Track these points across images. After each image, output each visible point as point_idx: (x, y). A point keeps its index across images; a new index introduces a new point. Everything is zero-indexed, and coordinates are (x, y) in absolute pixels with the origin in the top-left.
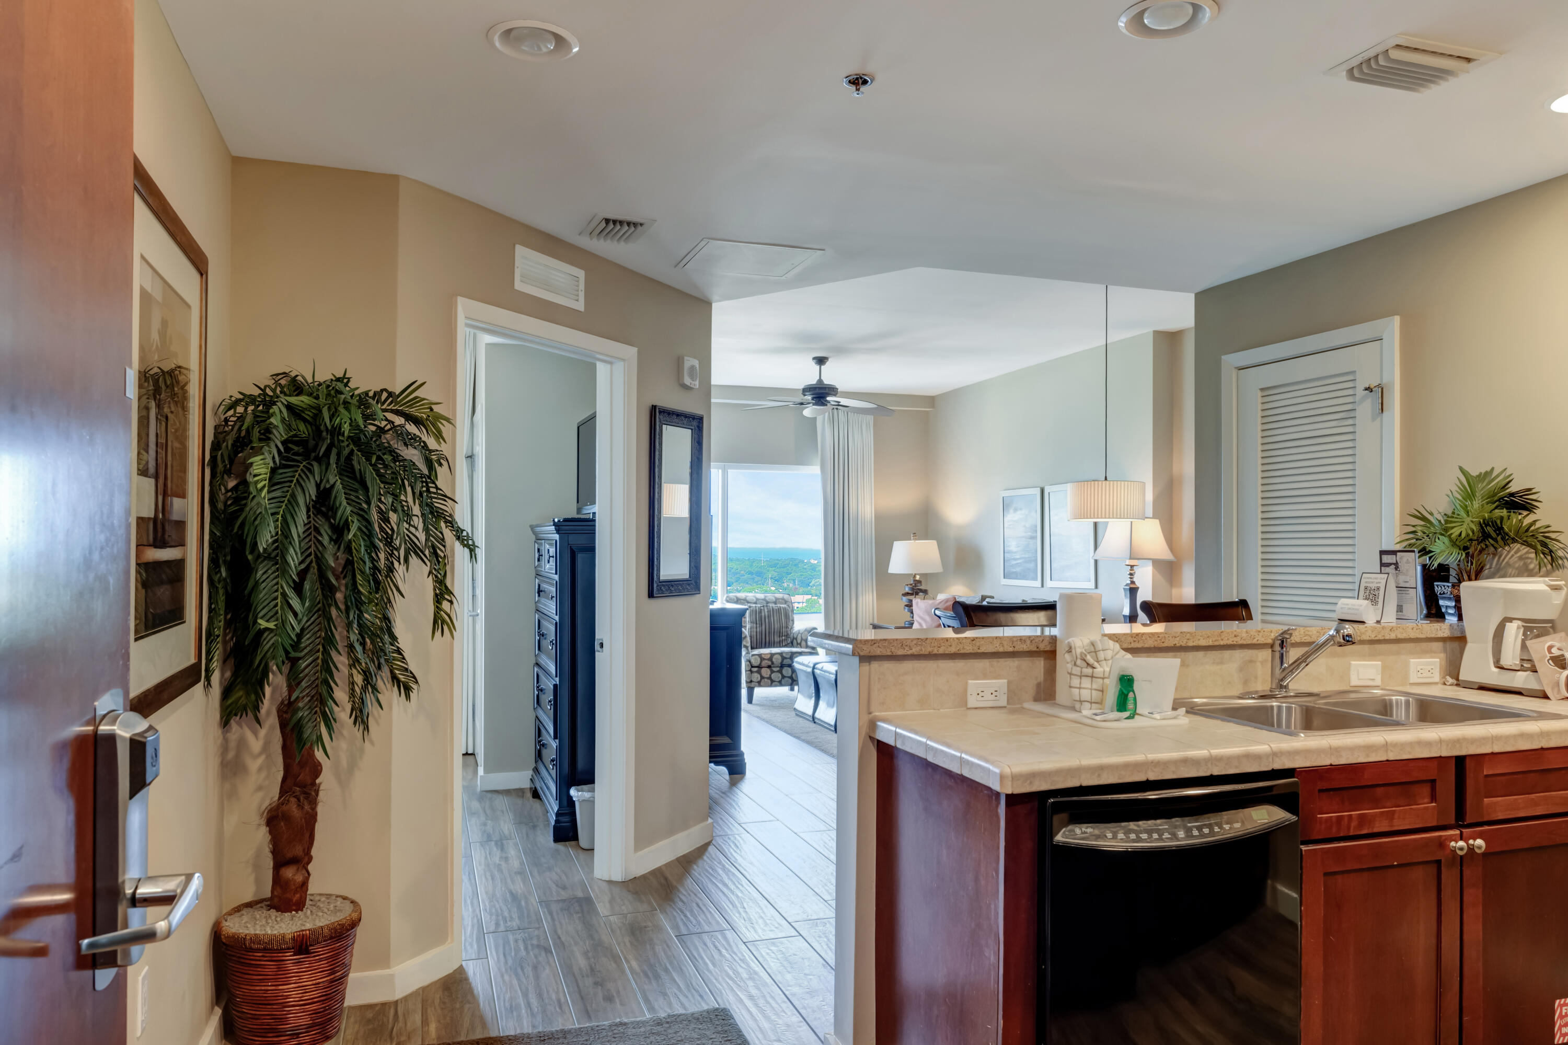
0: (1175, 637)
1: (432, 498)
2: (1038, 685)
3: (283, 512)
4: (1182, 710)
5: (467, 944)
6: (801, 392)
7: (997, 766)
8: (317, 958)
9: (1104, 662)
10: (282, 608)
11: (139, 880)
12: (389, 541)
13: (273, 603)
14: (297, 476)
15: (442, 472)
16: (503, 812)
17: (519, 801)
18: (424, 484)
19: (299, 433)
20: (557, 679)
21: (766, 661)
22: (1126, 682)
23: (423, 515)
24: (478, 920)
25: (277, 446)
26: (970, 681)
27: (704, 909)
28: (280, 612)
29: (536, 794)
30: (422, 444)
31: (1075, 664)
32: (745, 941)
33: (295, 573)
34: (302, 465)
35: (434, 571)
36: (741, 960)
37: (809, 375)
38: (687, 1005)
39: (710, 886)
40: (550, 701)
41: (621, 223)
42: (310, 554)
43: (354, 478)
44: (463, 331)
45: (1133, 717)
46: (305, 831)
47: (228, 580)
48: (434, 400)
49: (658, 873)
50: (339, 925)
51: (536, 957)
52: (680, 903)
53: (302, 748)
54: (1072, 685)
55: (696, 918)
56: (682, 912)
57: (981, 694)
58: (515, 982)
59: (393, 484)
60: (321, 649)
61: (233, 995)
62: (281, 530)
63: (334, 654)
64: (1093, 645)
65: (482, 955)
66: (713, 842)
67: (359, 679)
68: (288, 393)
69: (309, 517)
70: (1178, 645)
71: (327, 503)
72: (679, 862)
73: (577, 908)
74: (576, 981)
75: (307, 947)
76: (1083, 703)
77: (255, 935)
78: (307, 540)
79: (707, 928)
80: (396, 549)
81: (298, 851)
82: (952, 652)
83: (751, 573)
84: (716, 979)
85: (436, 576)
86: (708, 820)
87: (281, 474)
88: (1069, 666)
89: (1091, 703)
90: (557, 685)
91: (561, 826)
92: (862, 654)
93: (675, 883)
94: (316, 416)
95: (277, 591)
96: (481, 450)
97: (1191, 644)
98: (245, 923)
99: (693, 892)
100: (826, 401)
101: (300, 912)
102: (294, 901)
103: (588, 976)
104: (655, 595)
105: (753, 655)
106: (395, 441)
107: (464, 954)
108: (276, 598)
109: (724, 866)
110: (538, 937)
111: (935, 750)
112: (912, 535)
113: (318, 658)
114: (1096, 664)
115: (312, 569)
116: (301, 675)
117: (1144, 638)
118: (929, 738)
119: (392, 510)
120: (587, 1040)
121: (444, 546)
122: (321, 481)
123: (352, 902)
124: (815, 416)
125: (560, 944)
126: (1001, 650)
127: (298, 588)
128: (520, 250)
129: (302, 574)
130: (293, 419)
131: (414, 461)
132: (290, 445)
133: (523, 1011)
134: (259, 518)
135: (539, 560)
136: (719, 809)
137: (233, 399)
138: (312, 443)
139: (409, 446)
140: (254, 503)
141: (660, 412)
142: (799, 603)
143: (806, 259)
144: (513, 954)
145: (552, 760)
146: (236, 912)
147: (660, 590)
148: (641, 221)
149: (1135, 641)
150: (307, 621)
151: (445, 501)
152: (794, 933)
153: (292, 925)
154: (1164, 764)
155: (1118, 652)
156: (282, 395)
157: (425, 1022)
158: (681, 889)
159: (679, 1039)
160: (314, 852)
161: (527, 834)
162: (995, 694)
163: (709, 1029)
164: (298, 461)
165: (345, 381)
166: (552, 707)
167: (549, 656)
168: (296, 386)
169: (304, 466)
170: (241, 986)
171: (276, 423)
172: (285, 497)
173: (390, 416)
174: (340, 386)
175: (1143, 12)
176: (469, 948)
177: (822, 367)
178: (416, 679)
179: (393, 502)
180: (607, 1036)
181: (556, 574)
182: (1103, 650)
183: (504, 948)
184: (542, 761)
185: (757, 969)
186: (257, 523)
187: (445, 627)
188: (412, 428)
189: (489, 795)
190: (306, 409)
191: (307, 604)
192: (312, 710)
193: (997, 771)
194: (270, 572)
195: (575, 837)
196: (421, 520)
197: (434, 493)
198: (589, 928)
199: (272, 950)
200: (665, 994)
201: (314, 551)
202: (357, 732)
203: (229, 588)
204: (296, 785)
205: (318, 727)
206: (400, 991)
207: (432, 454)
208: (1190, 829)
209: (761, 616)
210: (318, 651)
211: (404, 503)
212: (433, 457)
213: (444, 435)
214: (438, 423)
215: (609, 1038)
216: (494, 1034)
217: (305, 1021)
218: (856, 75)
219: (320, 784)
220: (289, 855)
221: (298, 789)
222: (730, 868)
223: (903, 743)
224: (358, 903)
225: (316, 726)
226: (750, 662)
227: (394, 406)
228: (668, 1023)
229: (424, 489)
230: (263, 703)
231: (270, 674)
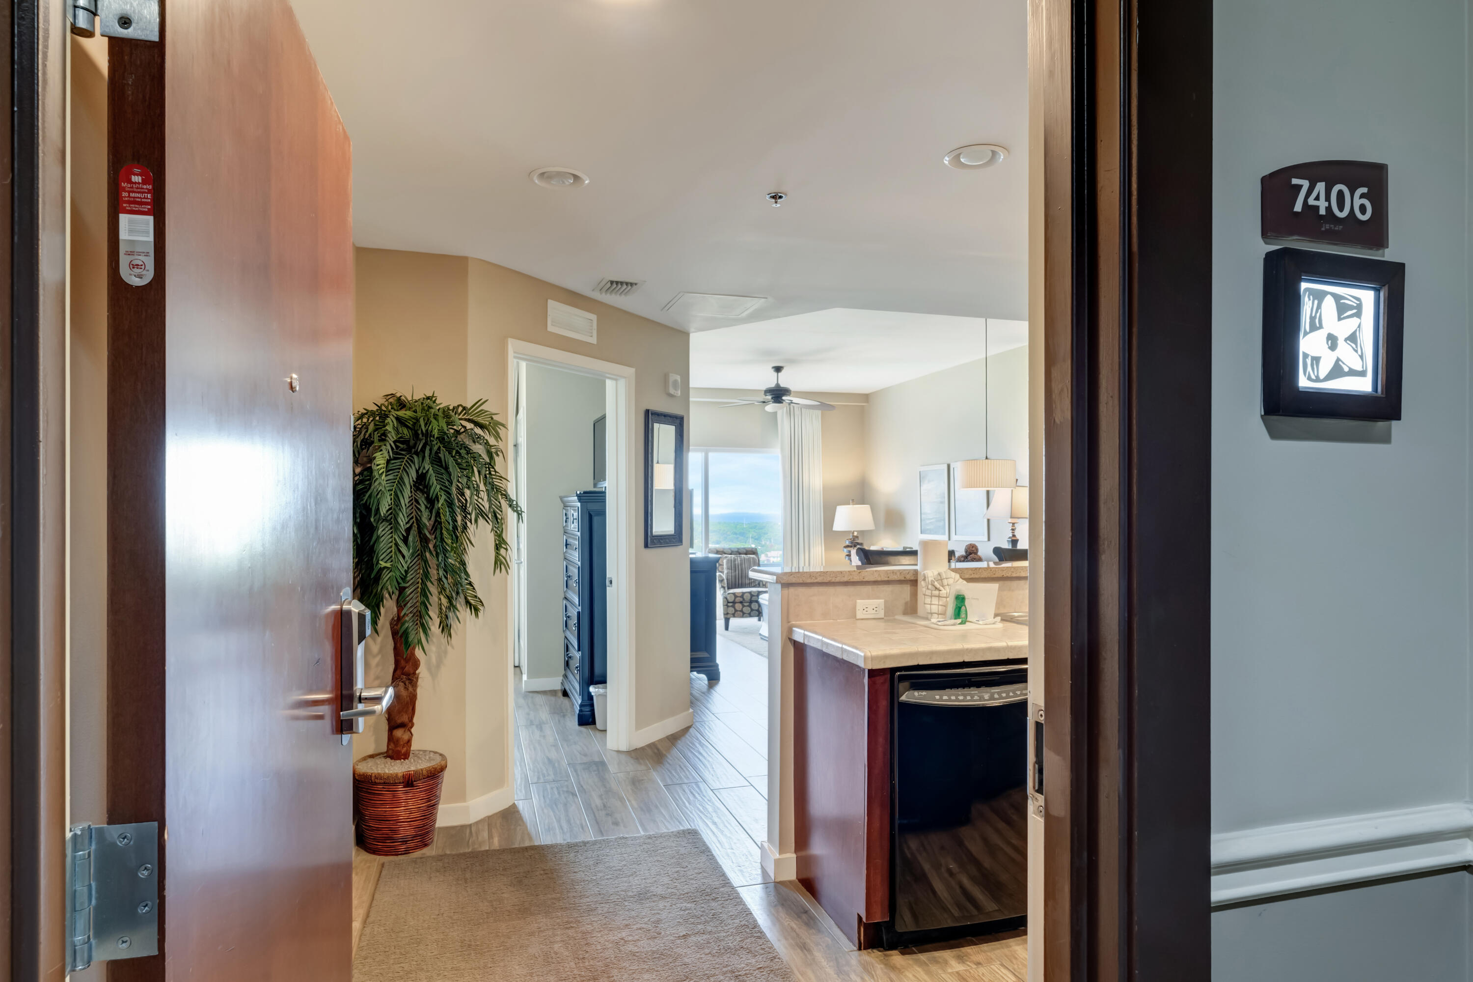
0: (1003, 571)
1: (492, 478)
2: (906, 603)
3: (395, 489)
4: (999, 618)
5: (518, 790)
6: (763, 392)
7: (862, 652)
8: (418, 790)
9: (947, 587)
10: (395, 553)
11: (362, 689)
12: (464, 508)
13: (390, 550)
14: (403, 465)
15: (498, 460)
16: (541, 706)
17: (553, 699)
18: (487, 469)
19: (404, 436)
20: (580, 608)
21: (739, 598)
22: (960, 600)
23: (487, 490)
24: (525, 776)
25: (390, 444)
26: (858, 601)
27: (685, 769)
28: (393, 556)
29: (565, 694)
30: (485, 441)
31: (928, 589)
32: (712, 788)
33: (404, 530)
34: (406, 458)
35: (494, 529)
36: (708, 800)
37: (770, 380)
38: (670, 828)
39: (690, 754)
40: (575, 624)
41: (622, 283)
42: (412, 518)
43: (441, 466)
44: (512, 361)
45: (965, 623)
46: (410, 705)
47: (358, 535)
48: (494, 411)
49: (652, 746)
50: (433, 768)
51: (566, 798)
52: (668, 765)
53: (408, 648)
54: (926, 602)
55: (678, 774)
56: (669, 771)
57: (866, 610)
58: (551, 813)
59: (466, 468)
60: (420, 581)
61: (363, 815)
62: (394, 502)
63: (429, 584)
64: (940, 575)
65: (528, 797)
66: (693, 725)
67: (444, 601)
68: (396, 408)
69: (411, 492)
70: (1005, 576)
71: (423, 483)
72: (668, 738)
73: (595, 768)
74: (594, 813)
75: (412, 782)
76: (933, 614)
77: (378, 773)
78: (410, 508)
79: (686, 781)
80: (469, 514)
81: (405, 718)
82: (845, 581)
83: (736, 534)
84: (691, 812)
85: (496, 532)
86: (689, 710)
87: (393, 464)
88: (924, 589)
89: (938, 614)
90: (579, 612)
91: (584, 714)
92: (782, 582)
93: (664, 752)
94: (415, 423)
95: (391, 542)
96: (523, 440)
97: (1014, 575)
98: (371, 766)
99: (677, 758)
100: (782, 400)
101: (406, 760)
102: (402, 752)
103: (601, 810)
104: (649, 546)
105: (729, 594)
106: (467, 439)
107: (516, 796)
108: (391, 547)
109: (700, 741)
110: (567, 786)
111: (827, 644)
112: (851, 501)
113: (418, 587)
114: (941, 588)
115: (414, 528)
116: (407, 599)
117: (980, 571)
118: (824, 636)
119: (466, 488)
120: (600, 847)
121: (501, 511)
122: (419, 468)
123: (441, 755)
124: (775, 411)
125: (582, 790)
126: (879, 579)
127: (405, 540)
128: (551, 303)
129: (408, 530)
130: (400, 427)
131: (480, 453)
132: (398, 444)
133: (557, 831)
134: (380, 494)
135: (566, 522)
136: (699, 704)
137: (360, 413)
138: (412, 443)
139: (476, 443)
140: (376, 483)
141: (652, 414)
142: (774, 557)
143: (754, 304)
144: (550, 796)
145: (577, 667)
146: (363, 760)
147: (652, 542)
148: (635, 282)
149: (974, 573)
150: (411, 562)
151: (501, 480)
152: (748, 784)
153: (402, 768)
154: (976, 651)
155: (958, 580)
156: (392, 410)
157: (491, 836)
158: (669, 756)
159: (663, 847)
160: (415, 720)
161: (559, 721)
162: (875, 609)
163: (683, 841)
164: (403, 455)
165: (434, 399)
166: (576, 628)
167: (574, 592)
168: (401, 404)
169: (407, 458)
170: (369, 808)
171: (390, 430)
172: (396, 479)
173: (464, 423)
174: (431, 403)
175: (960, 154)
176: (519, 792)
177: (779, 374)
178: (482, 603)
179: (467, 482)
180: (614, 845)
181: (579, 531)
182: (947, 579)
183: (544, 792)
184: (570, 669)
185: (719, 806)
186: (378, 497)
187: (503, 567)
188: (478, 431)
189: (531, 694)
190: (408, 419)
191: (411, 551)
192: (415, 622)
193: (862, 654)
194: (387, 529)
195: (593, 722)
196: (486, 493)
197: (494, 475)
198: (603, 780)
199: (389, 783)
200: (654, 821)
201: (415, 515)
202: (443, 639)
203: (359, 541)
204: (403, 674)
205: (418, 633)
206: (472, 819)
207: (492, 448)
208: (994, 693)
209: (735, 564)
210: (418, 583)
211: (474, 482)
212: (493, 450)
213: (501, 436)
214: (497, 428)
215: (615, 846)
216: (536, 844)
217: (411, 832)
218: (774, 193)
219: (419, 674)
220: (399, 721)
221: (404, 677)
222: (704, 743)
223: (809, 641)
224: (445, 756)
225: (417, 633)
226: (726, 598)
227: (467, 416)
228: (655, 837)
229: (487, 472)
230: (379, 619)
231: (384, 600)
